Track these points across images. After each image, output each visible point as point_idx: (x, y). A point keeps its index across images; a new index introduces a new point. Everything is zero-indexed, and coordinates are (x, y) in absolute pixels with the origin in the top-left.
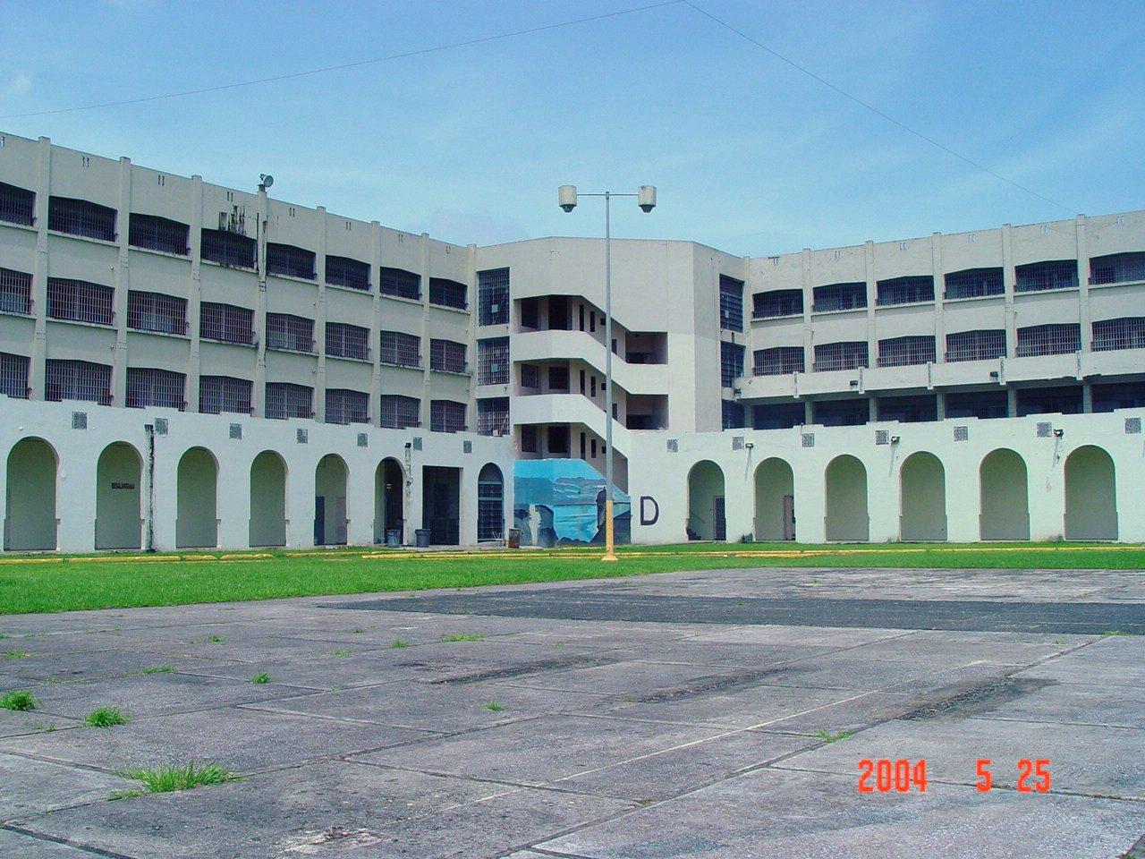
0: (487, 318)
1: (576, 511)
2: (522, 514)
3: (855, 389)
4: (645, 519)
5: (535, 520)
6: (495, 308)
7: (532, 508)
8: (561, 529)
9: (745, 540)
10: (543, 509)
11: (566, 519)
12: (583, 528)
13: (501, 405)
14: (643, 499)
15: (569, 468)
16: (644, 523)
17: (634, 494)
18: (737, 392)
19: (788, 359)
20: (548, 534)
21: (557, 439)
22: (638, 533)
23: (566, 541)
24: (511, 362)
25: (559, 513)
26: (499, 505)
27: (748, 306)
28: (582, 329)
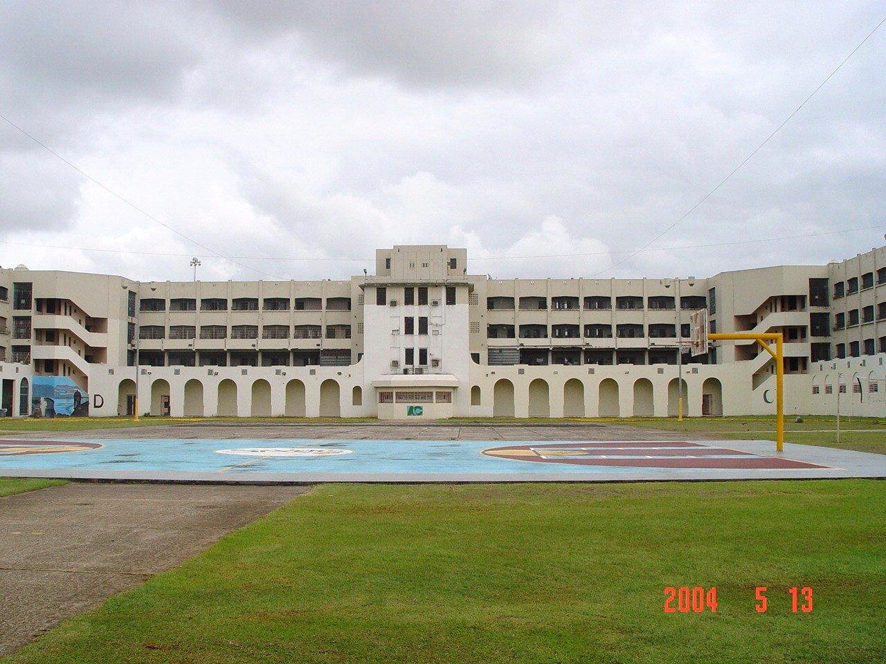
0: (18, 306)
1: (64, 401)
2: (36, 402)
3: (191, 348)
4: (96, 405)
5: (44, 405)
6: (23, 302)
7: (42, 399)
8: (57, 409)
9: (146, 415)
10: (48, 400)
11: (60, 405)
12: (67, 409)
13: (27, 349)
14: (95, 396)
15: (61, 380)
16: (95, 407)
17: (91, 393)
18: (133, 346)
19: (157, 332)
20: (51, 412)
21: (49, 366)
22: (92, 411)
23: (60, 415)
24: (32, 328)
25: (57, 401)
26: (27, 397)
27: (138, 305)
28: (66, 314)
